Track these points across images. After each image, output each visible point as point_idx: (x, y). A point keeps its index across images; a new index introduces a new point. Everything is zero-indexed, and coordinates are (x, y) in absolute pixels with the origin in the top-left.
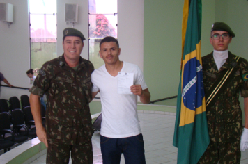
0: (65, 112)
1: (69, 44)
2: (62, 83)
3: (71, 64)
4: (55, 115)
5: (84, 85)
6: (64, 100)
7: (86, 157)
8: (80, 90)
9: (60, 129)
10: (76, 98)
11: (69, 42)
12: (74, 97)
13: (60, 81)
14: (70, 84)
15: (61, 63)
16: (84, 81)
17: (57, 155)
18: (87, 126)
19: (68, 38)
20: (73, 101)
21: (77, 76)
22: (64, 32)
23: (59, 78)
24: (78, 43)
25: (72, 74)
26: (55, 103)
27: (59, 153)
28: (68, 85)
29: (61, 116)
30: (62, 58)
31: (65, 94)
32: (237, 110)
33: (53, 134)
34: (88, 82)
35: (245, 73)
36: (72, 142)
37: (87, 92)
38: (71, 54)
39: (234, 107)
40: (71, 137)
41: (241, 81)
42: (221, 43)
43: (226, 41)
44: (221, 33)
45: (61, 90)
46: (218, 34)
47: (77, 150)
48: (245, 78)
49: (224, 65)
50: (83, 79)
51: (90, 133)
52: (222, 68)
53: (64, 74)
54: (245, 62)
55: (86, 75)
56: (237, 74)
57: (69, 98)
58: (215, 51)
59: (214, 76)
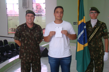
0: (27, 47)
2: (24, 35)
3: (30, 26)
4: (23, 49)
5: (35, 36)
6: (26, 42)
7: (37, 68)
8: (33, 38)
9: (25, 55)
11: (29, 16)
12: (30, 41)
13: (24, 34)
14: (28, 35)
15: (25, 26)
16: (35, 34)
18: (37, 54)
19: (28, 14)
20: (30, 42)
21: (32, 32)
22: (26, 12)
24: (32, 17)
25: (29, 31)
26: (23, 44)
27: (26, 66)
28: (27, 35)
29: (25, 49)
30: (26, 24)
32: (101, 45)
33: (22, 57)
34: (37, 35)
35: (105, 29)
36: (30, 61)
37: (36, 39)
38: (30, 21)
39: (100, 43)
40: (29, 58)
41: (102, 32)
42: (94, 16)
43: (96, 15)
44: (94, 11)
45: (25, 38)
46: (92, 12)
47: (33, 65)
48: (105, 31)
49: (95, 25)
50: (35, 33)
51: (39, 57)
52: (94, 27)
53: (26, 31)
54: (105, 24)
55: (37, 31)
56: (101, 29)
57: (28, 41)
58: (92, 20)
59: (91, 30)
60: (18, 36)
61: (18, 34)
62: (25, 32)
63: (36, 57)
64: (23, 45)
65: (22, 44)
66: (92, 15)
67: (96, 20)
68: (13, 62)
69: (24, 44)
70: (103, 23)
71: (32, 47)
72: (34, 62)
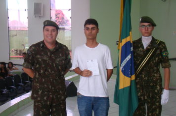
0: (44, 80)
1: (48, 32)
2: (40, 60)
3: (50, 47)
4: (37, 82)
5: (57, 62)
6: (42, 71)
7: (61, 115)
8: (54, 66)
9: (40, 93)
10: (51, 71)
12: (50, 70)
13: (39, 58)
14: (46, 61)
15: (41, 45)
16: (58, 60)
17: (41, 113)
18: (61, 92)
19: (46, 27)
20: (49, 72)
21: (53, 55)
22: (44, 23)
23: (39, 56)
24: (54, 31)
25: (49, 53)
26: (37, 74)
27: (42, 111)
28: (44, 61)
29: (41, 83)
30: (43, 42)
31: (43, 67)
32: (158, 77)
33: (35, 95)
34: (61, 61)
35: (164, 51)
36: (48, 103)
37: (60, 67)
38: (49, 39)
39: (155, 75)
40: (47, 99)
41: (160, 57)
42: (146, 31)
44: (146, 24)
45: (40, 65)
46: (144, 25)
47: (54, 110)
48: (164, 54)
49: (149, 46)
50: (57, 58)
51: (63, 98)
52: (147, 48)
53: (42, 54)
54: (164, 43)
55: (60, 55)
56: (158, 52)
57: (46, 70)
58: (143, 37)
59: (142, 53)
60: (30, 61)
61: (30, 58)
62: (42, 55)
63: (59, 96)
64: (37, 76)
66: (144, 31)
68: (18, 104)
69: (40, 74)
70: (161, 43)
71: (53, 80)
72: (54, 104)
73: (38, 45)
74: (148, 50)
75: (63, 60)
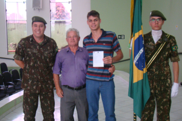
0: (33, 71)
2: (30, 53)
3: (39, 41)
4: (27, 73)
5: (46, 55)
6: (32, 64)
7: (49, 102)
8: (43, 58)
9: (30, 83)
11: (36, 26)
12: (39, 62)
13: (29, 51)
14: (36, 53)
15: (31, 39)
16: (47, 52)
17: (29, 100)
18: (49, 82)
19: (35, 23)
20: (38, 65)
21: (41, 49)
22: (33, 19)
23: (29, 49)
24: (42, 27)
25: (38, 47)
27: (30, 98)
28: (34, 54)
29: (31, 74)
30: (32, 36)
31: (32, 60)
32: (168, 71)
33: (26, 85)
34: (49, 53)
35: (174, 46)
36: (37, 92)
37: (48, 60)
38: (37, 34)
39: (166, 69)
40: (36, 88)
41: (170, 51)
42: (157, 25)
43: (160, 24)
44: (156, 18)
45: (30, 58)
46: (154, 19)
47: (42, 97)
48: (174, 49)
49: (159, 40)
50: (46, 51)
51: (51, 87)
52: (157, 42)
53: (32, 47)
54: (174, 38)
55: (49, 48)
56: (168, 46)
57: (35, 62)
58: (153, 31)
59: (152, 48)
60: (21, 54)
61: (21, 51)
62: (32, 49)
63: (47, 86)
64: (27, 67)
65: (26, 65)
66: (154, 24)
67: (160, 31)
69: (29, 66)
70: (171, 37)
71: (42, 71)
72: (44, 93)
73: (27, 39)
74: (158, 45)
75: (51, 52)
